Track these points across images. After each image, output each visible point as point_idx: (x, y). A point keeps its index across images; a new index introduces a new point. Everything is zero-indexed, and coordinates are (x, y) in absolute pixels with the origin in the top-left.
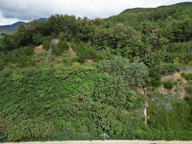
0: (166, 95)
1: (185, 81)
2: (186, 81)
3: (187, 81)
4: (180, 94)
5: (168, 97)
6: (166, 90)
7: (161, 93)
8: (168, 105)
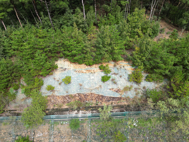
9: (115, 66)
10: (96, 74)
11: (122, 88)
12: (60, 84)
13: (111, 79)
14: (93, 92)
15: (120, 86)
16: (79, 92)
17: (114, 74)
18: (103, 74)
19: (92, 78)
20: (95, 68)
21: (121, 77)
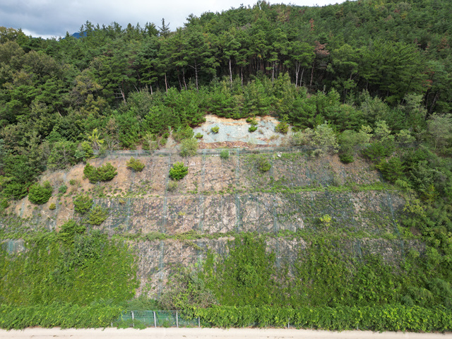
0: (27, 220)
1: (87, 185)
2: (90, 184)
3: (92, 186)
4: (60, 217)
5: (27, 225)
6: (33, 206)
7: (19, 214)
8: (17, 244)
9: (261, 120)
10: (242, 127)
11: (268, 138)
12: (208, 134)
13: (257, 130)
14: (241, 140)
15: (266, 136)
16: (227, 140)
17: (261, 126)
18: (250, 126)
19: (240, 129)
20: (243, 122)
21: (267, 129)
